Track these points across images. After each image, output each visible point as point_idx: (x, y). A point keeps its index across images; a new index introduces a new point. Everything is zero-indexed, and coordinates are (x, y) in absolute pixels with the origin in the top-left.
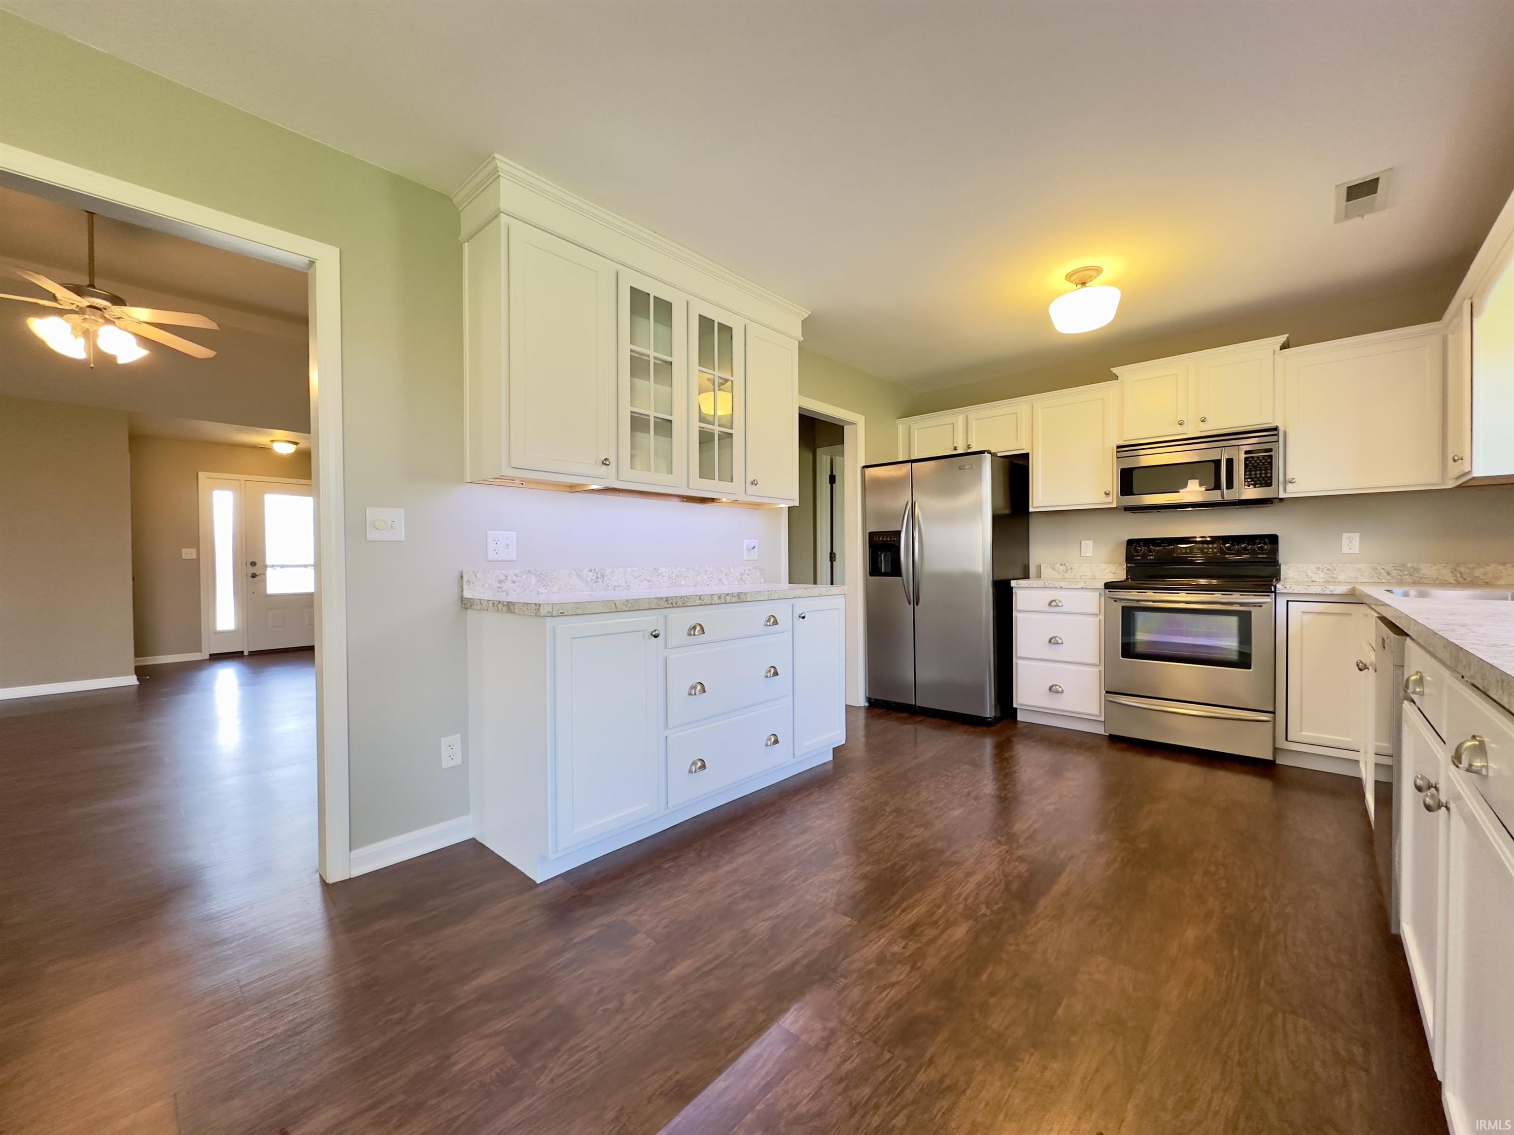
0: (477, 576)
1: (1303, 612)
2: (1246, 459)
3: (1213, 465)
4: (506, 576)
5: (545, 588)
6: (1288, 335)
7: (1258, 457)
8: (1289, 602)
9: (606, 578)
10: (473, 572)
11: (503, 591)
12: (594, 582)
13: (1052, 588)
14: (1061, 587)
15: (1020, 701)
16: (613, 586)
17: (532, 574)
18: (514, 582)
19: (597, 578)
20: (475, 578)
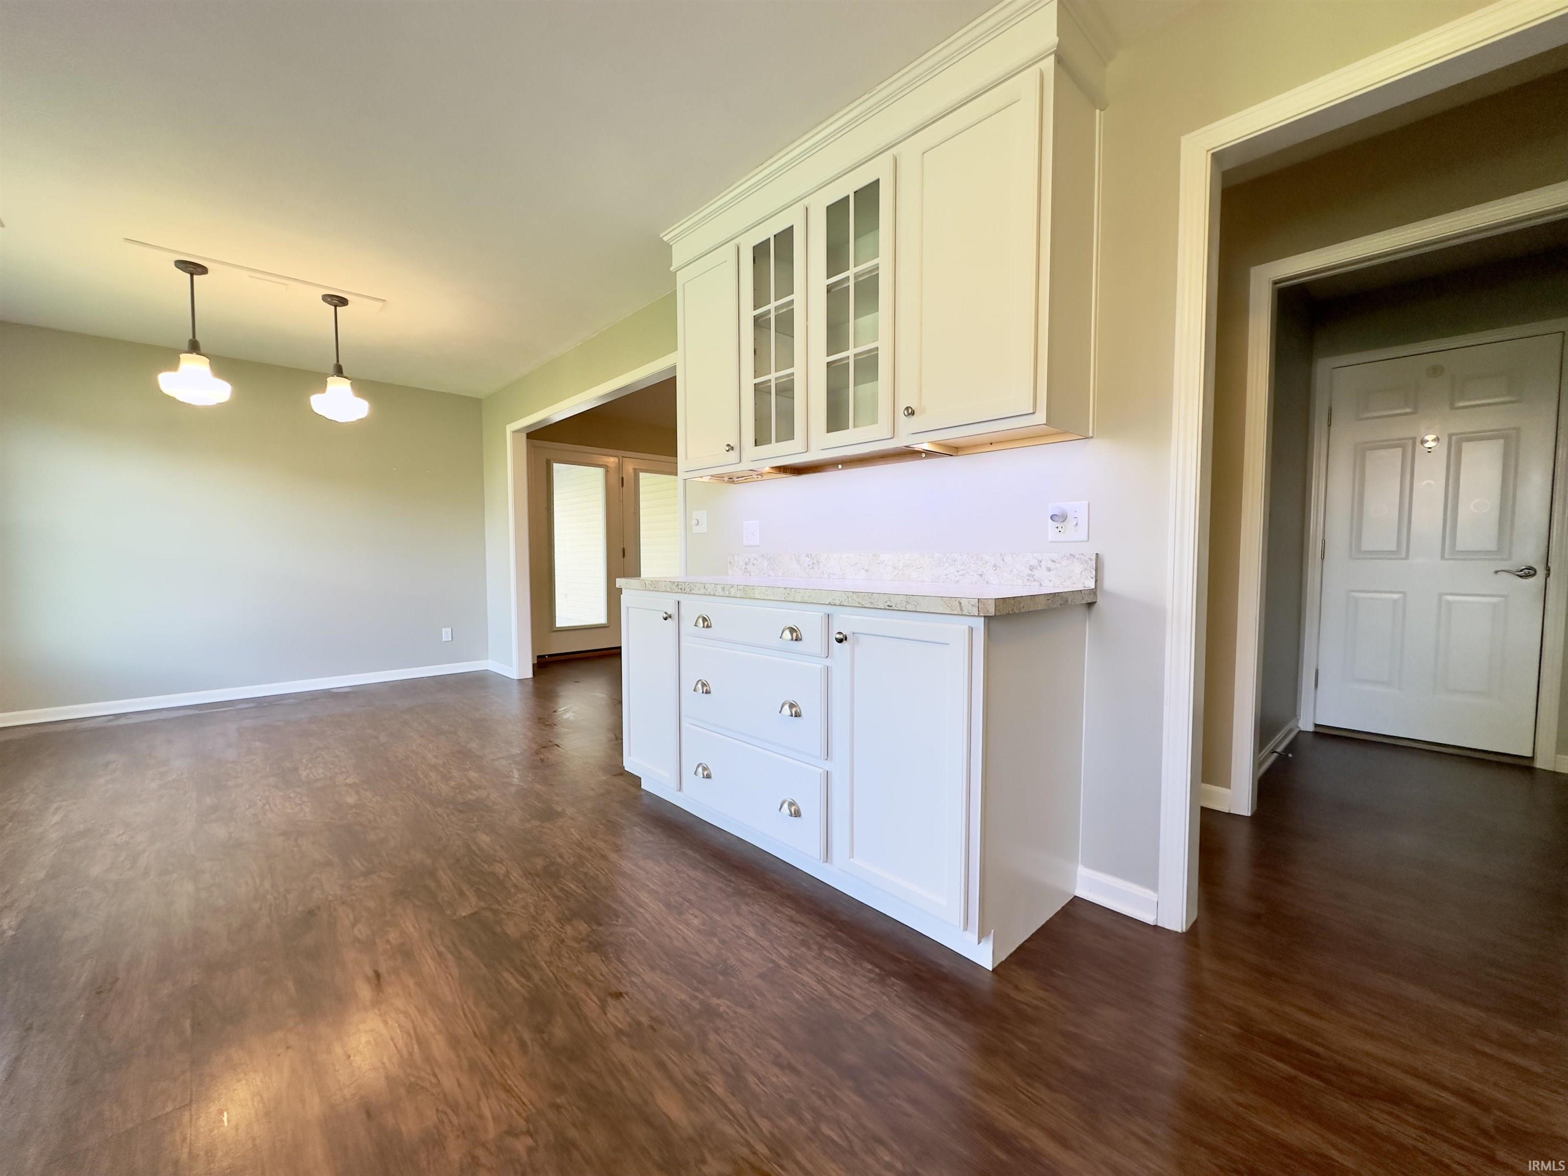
16: (828, 573)
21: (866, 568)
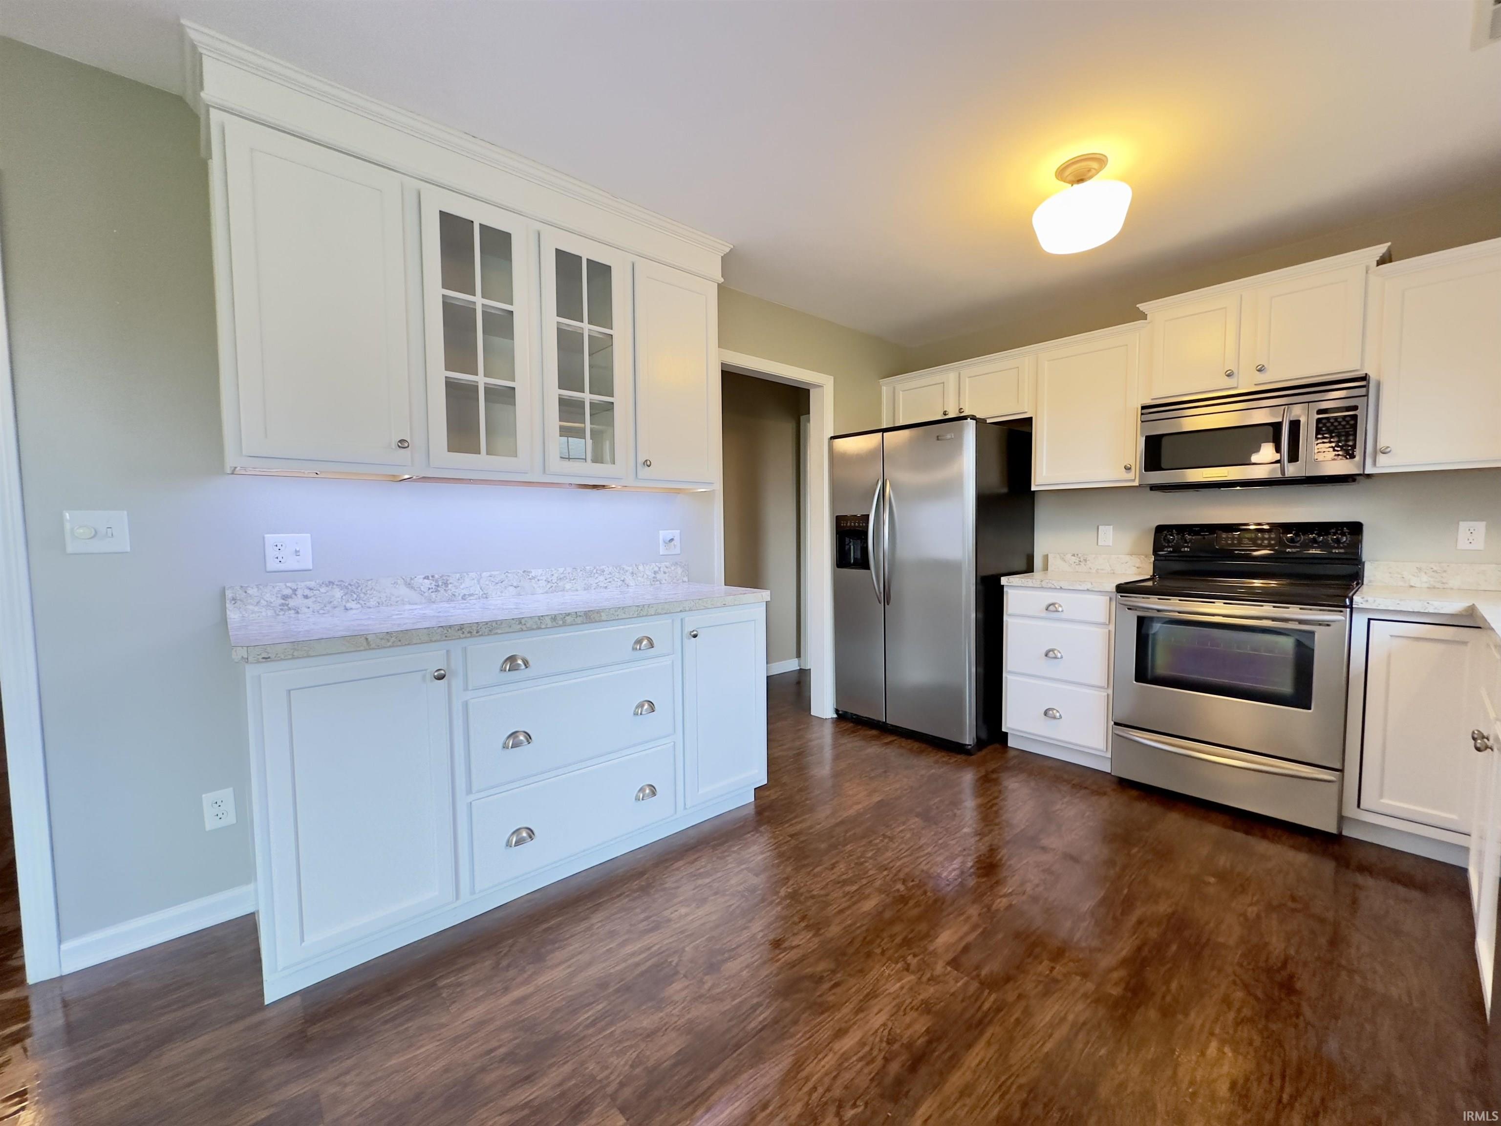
0: (248, 592)
1: (1391, 636)
2: (1319, 421)
3: (1271, 429)
4: (295, 590)
6: (1389, 244)
7: (1336, 418)
8: (1372, 621)
9: (450, 586)
10: (242, 587)
12: (432, 592)
13: (1055, 587)
14: (1061, 588)
15: (1010, 723)
17: (335, 586)
19: (437, 586)
21: (515, 584)
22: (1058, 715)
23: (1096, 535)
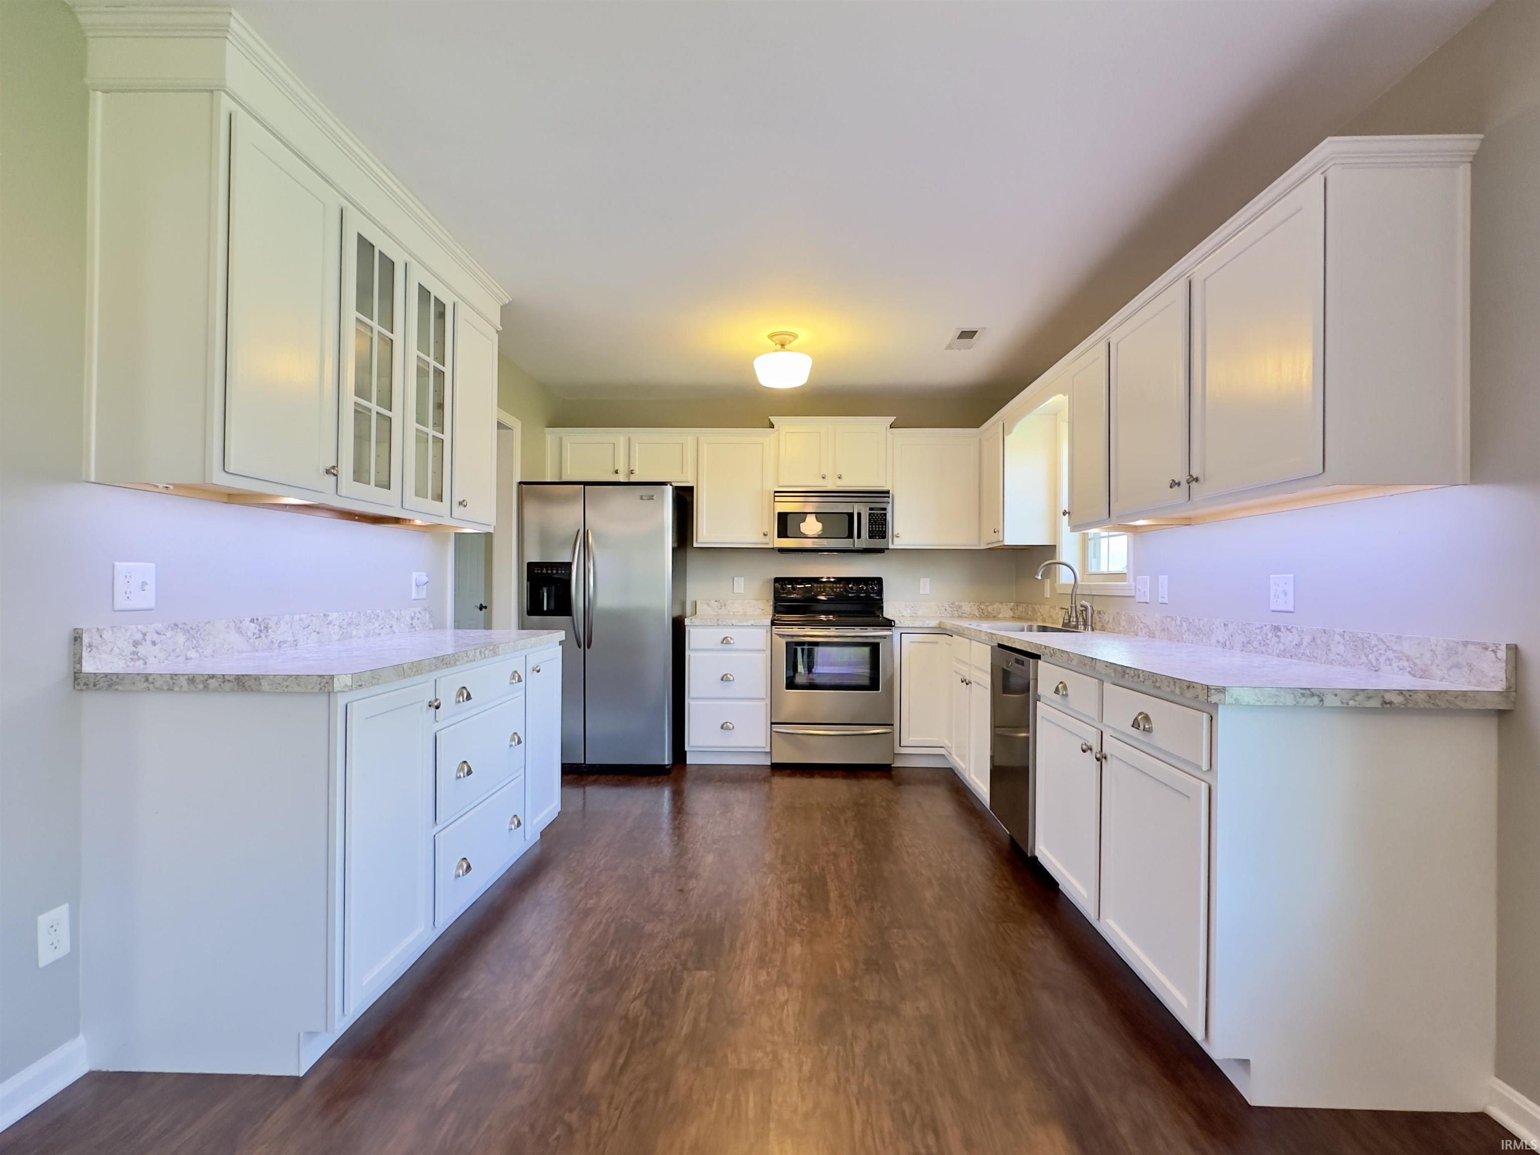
0: (103, 636)
1: (911, 642)
2: (870, 514)
3: (846, 516)
4: (145, 635)
5: (195, 650)
6: (895, 417)
7: (876, 514)
8: (902, 634)
9: (270, 630)
10: (98, 629)
11: (139, 659)
12: (256, 638)
13: (724, 625)
14: (733, 625)
15: (692, 744)
17: (179, 630)
18: (154, 643)
19: (260, 631)
20: (100, 639)
22: (731, 726)
23: (732, 583)
